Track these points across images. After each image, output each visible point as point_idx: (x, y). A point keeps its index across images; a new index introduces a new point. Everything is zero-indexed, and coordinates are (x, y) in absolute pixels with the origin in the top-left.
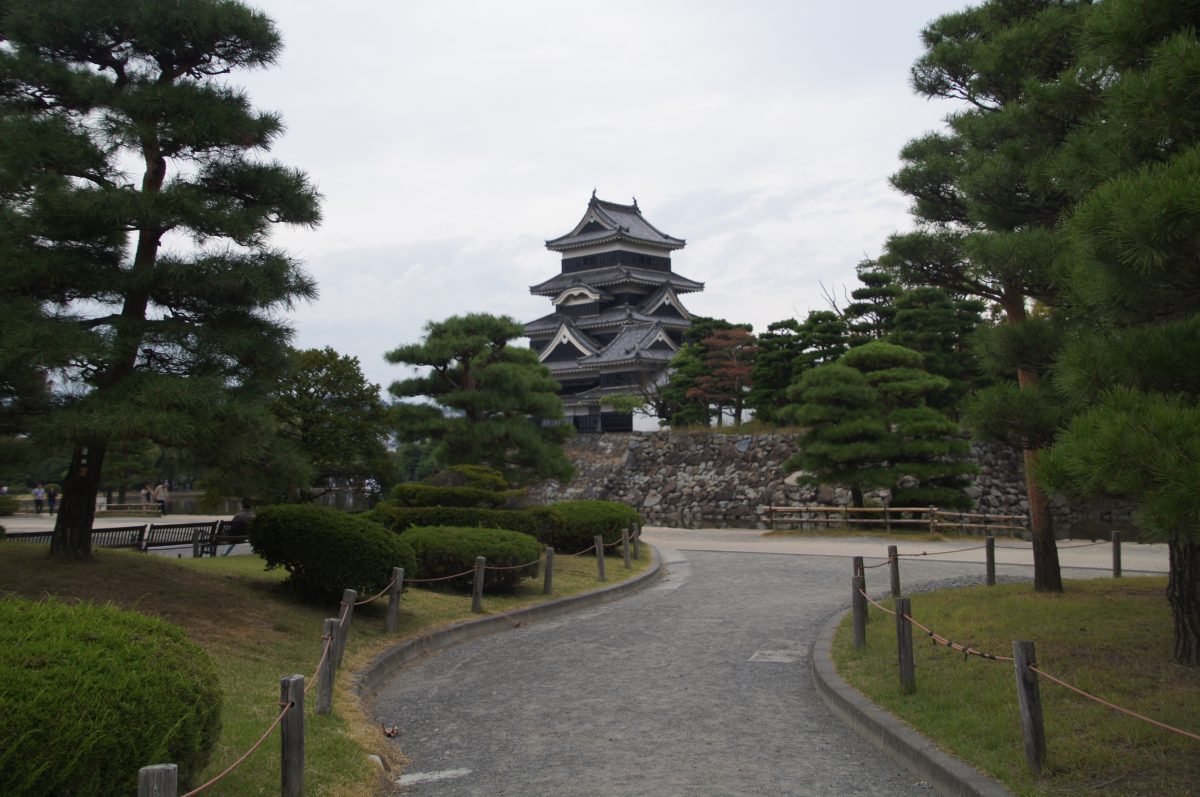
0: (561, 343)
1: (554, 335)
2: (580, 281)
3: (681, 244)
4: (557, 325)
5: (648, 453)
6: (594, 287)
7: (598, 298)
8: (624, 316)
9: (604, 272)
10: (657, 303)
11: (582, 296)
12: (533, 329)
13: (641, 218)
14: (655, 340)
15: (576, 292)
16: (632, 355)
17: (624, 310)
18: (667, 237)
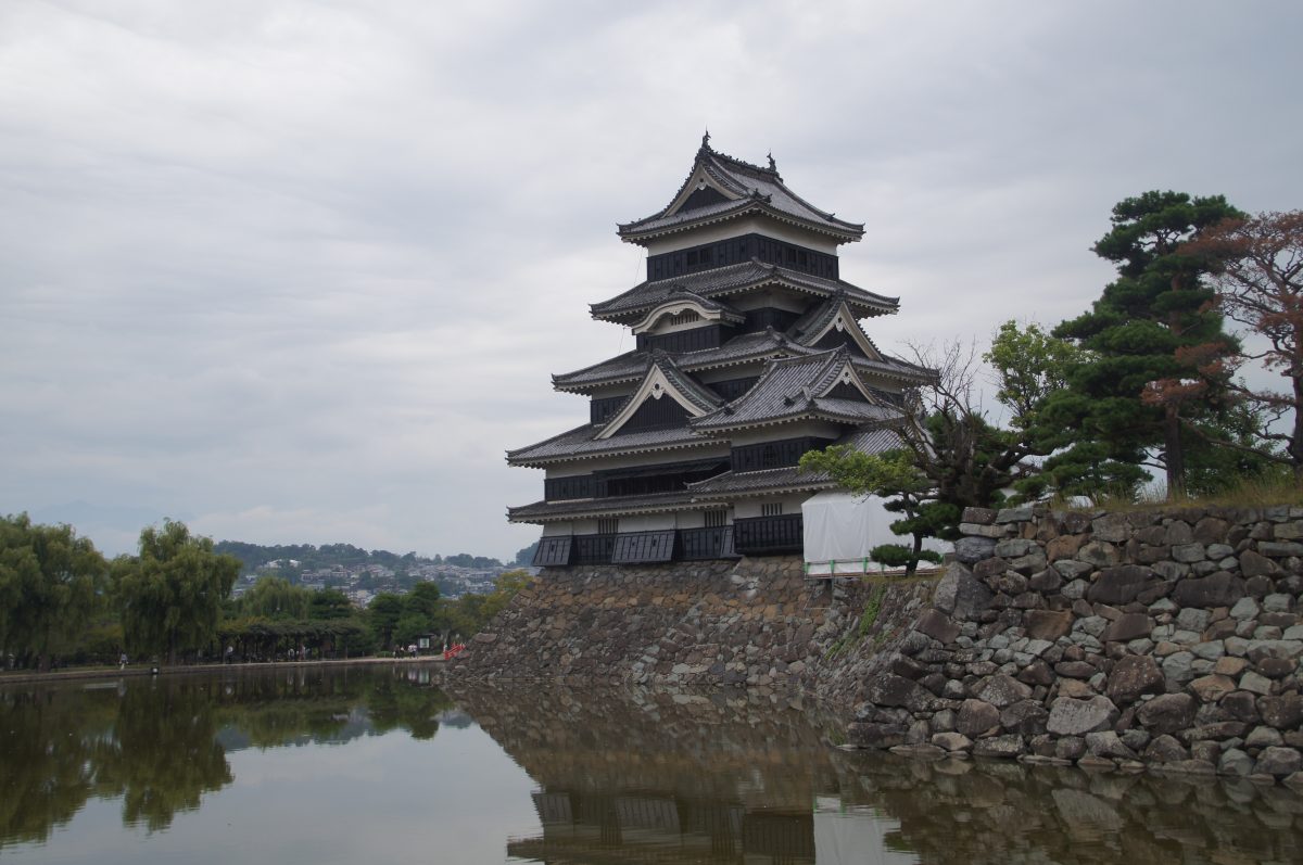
0: (651, 398)
1: (635, 385)
2: (683, 289)
3: (855, 232)
4: (642, 368)
5: (1026, 572)
6: (710, 299)
7: (718, 316)
8: (768, 346)
9: (727, 273)
10: (825, 325)
11: (689, 315)
12: (597, 376)
13: (784, 190)
14: (837, 381)
15: (676, 310)
16: (800, 406)
17: (768, 337)
18: (831, 218)
